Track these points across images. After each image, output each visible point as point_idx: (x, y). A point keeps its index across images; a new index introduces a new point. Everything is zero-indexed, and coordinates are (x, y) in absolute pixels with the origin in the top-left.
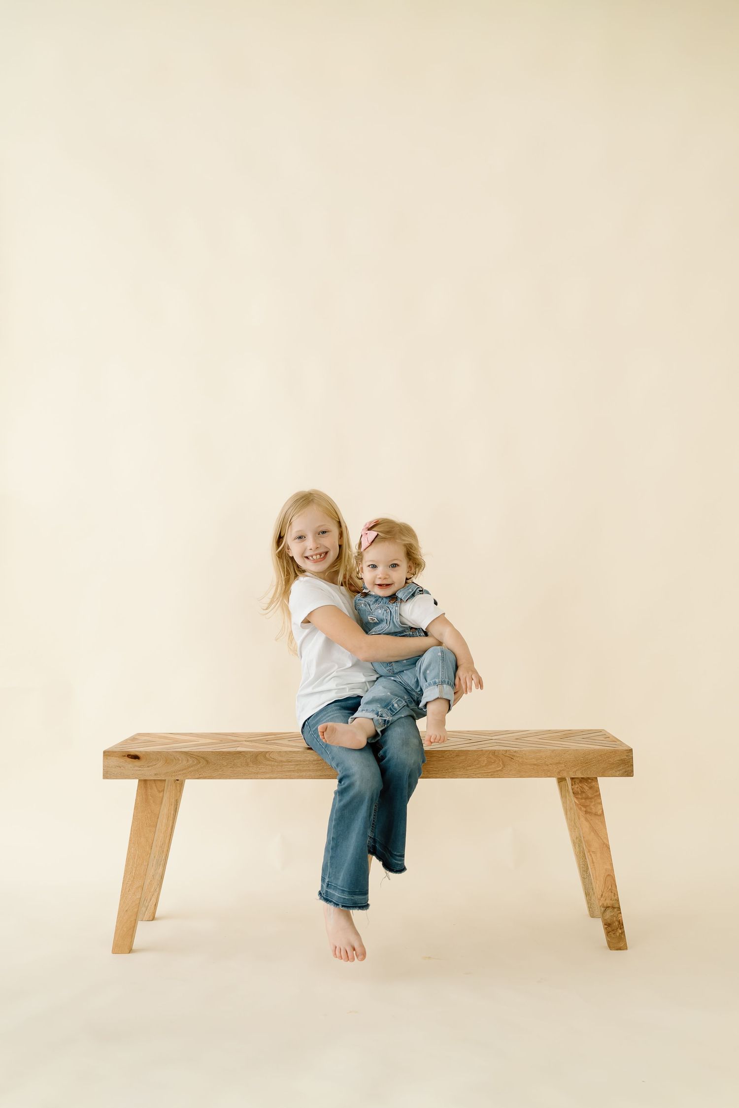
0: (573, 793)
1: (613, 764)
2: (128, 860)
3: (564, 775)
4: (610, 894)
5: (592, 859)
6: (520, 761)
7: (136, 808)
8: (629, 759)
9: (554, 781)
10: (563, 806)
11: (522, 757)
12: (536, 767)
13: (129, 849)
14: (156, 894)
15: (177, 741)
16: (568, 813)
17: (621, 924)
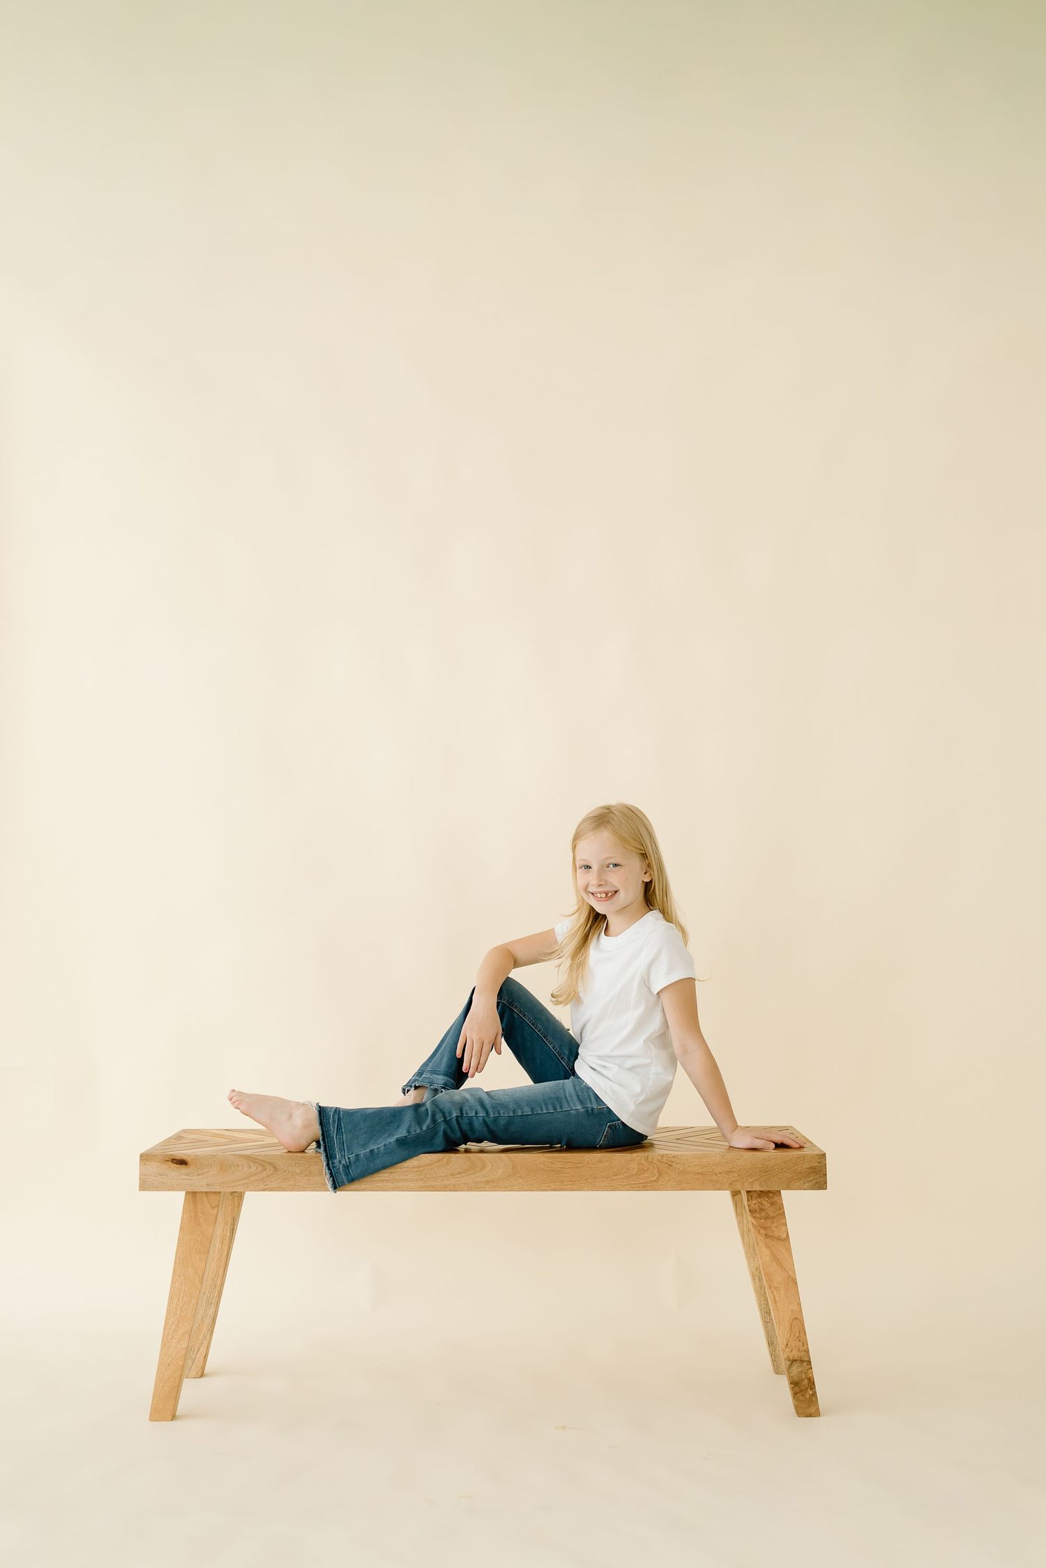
0: (750, 1210)
1: (800, 1173)
2: (171, 1297)
3: (738, 1187)
4: (798, 1343)
5: (774, 1297)
6: (681, 1169)
7: (182, 1229)
8: (822, 1167)
9: (726, 1195)
10: (739, 1227)
11: (683, 1164)
12: (700, 1176)
13: (172, 1283)
14: (205, 1343)
15: (235, 1141)
16: (746, 1236)
17: (812, 1383)
